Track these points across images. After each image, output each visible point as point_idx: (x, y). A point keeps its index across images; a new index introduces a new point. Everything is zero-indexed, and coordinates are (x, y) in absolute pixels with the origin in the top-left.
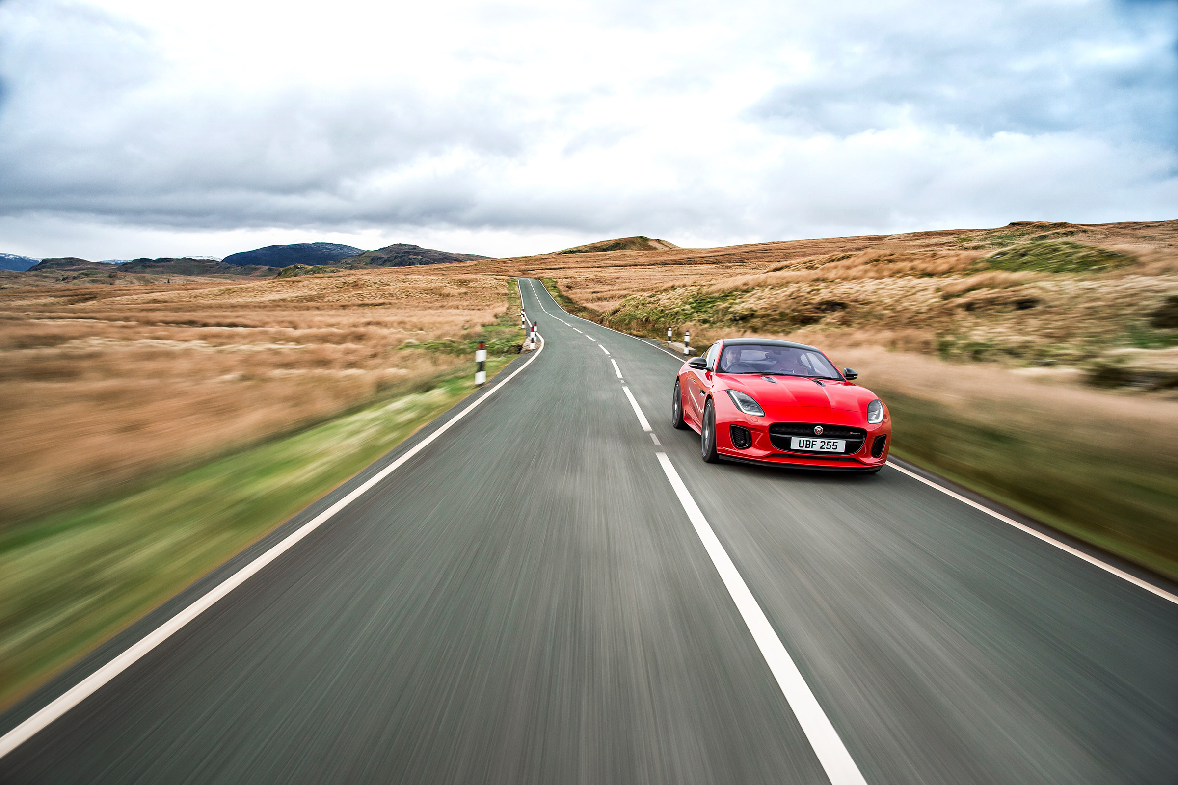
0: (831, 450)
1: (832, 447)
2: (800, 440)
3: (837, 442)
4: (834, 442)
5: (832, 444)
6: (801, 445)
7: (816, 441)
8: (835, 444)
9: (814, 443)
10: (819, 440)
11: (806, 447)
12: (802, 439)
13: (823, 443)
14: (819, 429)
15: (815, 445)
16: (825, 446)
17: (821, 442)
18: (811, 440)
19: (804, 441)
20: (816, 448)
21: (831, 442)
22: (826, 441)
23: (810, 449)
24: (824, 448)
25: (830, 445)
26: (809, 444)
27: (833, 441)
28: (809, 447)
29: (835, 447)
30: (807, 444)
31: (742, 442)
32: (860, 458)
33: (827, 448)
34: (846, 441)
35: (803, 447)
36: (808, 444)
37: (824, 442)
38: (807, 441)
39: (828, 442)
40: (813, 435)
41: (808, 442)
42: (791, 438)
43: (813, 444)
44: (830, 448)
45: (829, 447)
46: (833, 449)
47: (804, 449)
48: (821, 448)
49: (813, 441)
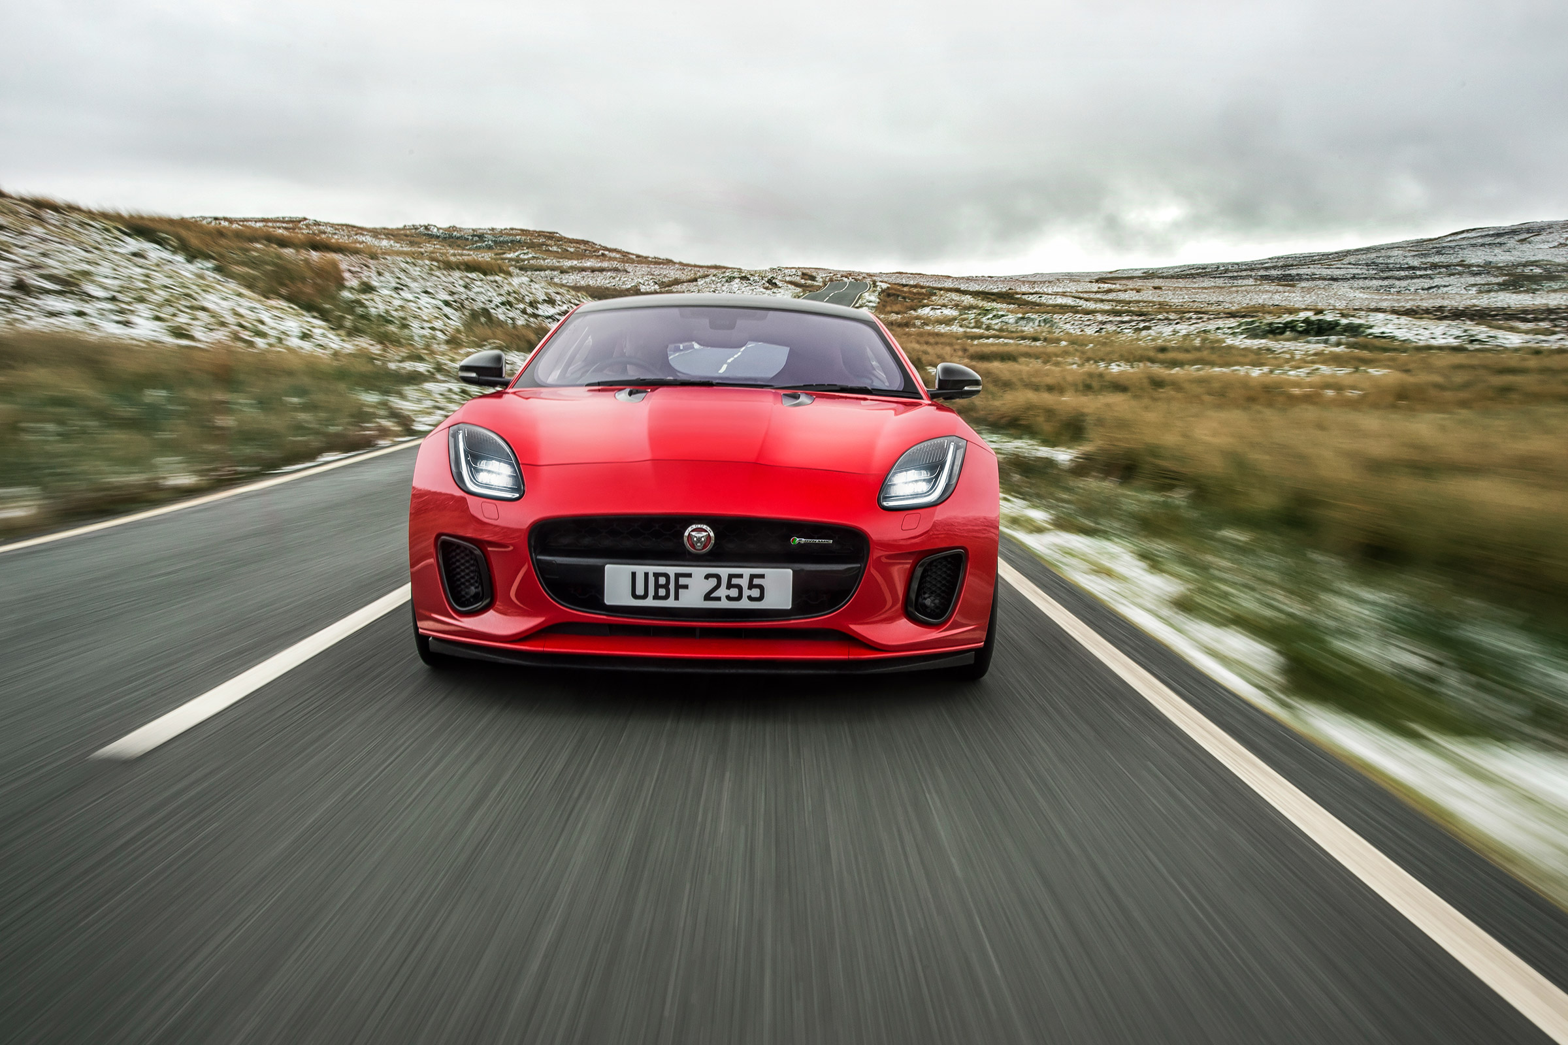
0: (744, 604)
1: (746, 592)
2: (634, 574)
3: (762, 576)
4: (752, 577)
5: (744, 582)
6: (640, 591)
7: (689, 575)
8: (756, 581)
9: (682, 581)
10: (699, 572)
11: (656, 597)
12: (640, 570)
13: (713, 582)
14: (699, 534)
15: (686, 587)
16: (722, 592)
17: (707, 577)
18: (672, 571)
19: (646, 575)
20: (693, 596)
21: (741, 576)
22: (724, 572)
23: (670, 603)
24: (719, 599)
25: (740, 588)
26: (666, 586)
27: (747, 572)
28: (666, 597)
29: (755, 593)
30: (657, 586)
31: (473, 590)
32: (853, 627)
33: (729, 598)
34: (796, 574)
35: (645, 596)
36: (662, 586)
37: (718, 577)
38: (657, 575)
39: (731, 576)
40: (680, 554)
41: (662, 581)
42: (601, 570)
43: (678, 587)
44: (739, 598)
45: (734, 593)
46: (750, 598)
47: (650, 602)
48: (708, 597)
49: (678, 576)
